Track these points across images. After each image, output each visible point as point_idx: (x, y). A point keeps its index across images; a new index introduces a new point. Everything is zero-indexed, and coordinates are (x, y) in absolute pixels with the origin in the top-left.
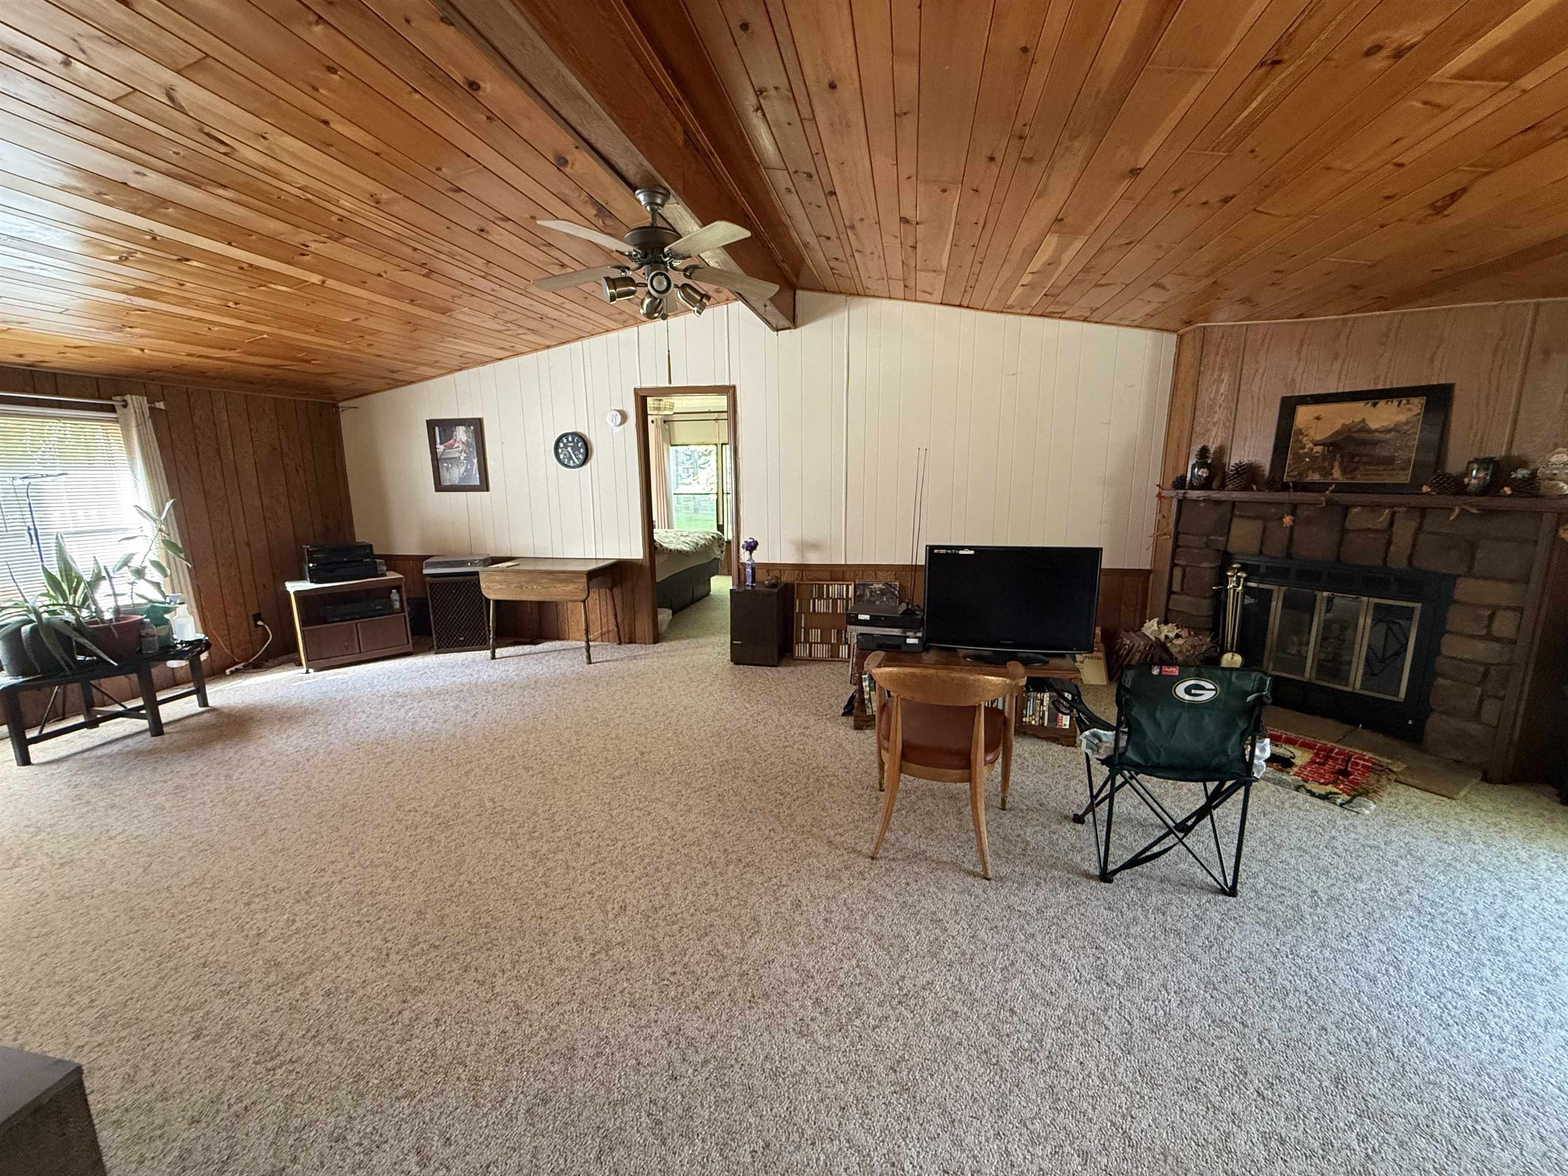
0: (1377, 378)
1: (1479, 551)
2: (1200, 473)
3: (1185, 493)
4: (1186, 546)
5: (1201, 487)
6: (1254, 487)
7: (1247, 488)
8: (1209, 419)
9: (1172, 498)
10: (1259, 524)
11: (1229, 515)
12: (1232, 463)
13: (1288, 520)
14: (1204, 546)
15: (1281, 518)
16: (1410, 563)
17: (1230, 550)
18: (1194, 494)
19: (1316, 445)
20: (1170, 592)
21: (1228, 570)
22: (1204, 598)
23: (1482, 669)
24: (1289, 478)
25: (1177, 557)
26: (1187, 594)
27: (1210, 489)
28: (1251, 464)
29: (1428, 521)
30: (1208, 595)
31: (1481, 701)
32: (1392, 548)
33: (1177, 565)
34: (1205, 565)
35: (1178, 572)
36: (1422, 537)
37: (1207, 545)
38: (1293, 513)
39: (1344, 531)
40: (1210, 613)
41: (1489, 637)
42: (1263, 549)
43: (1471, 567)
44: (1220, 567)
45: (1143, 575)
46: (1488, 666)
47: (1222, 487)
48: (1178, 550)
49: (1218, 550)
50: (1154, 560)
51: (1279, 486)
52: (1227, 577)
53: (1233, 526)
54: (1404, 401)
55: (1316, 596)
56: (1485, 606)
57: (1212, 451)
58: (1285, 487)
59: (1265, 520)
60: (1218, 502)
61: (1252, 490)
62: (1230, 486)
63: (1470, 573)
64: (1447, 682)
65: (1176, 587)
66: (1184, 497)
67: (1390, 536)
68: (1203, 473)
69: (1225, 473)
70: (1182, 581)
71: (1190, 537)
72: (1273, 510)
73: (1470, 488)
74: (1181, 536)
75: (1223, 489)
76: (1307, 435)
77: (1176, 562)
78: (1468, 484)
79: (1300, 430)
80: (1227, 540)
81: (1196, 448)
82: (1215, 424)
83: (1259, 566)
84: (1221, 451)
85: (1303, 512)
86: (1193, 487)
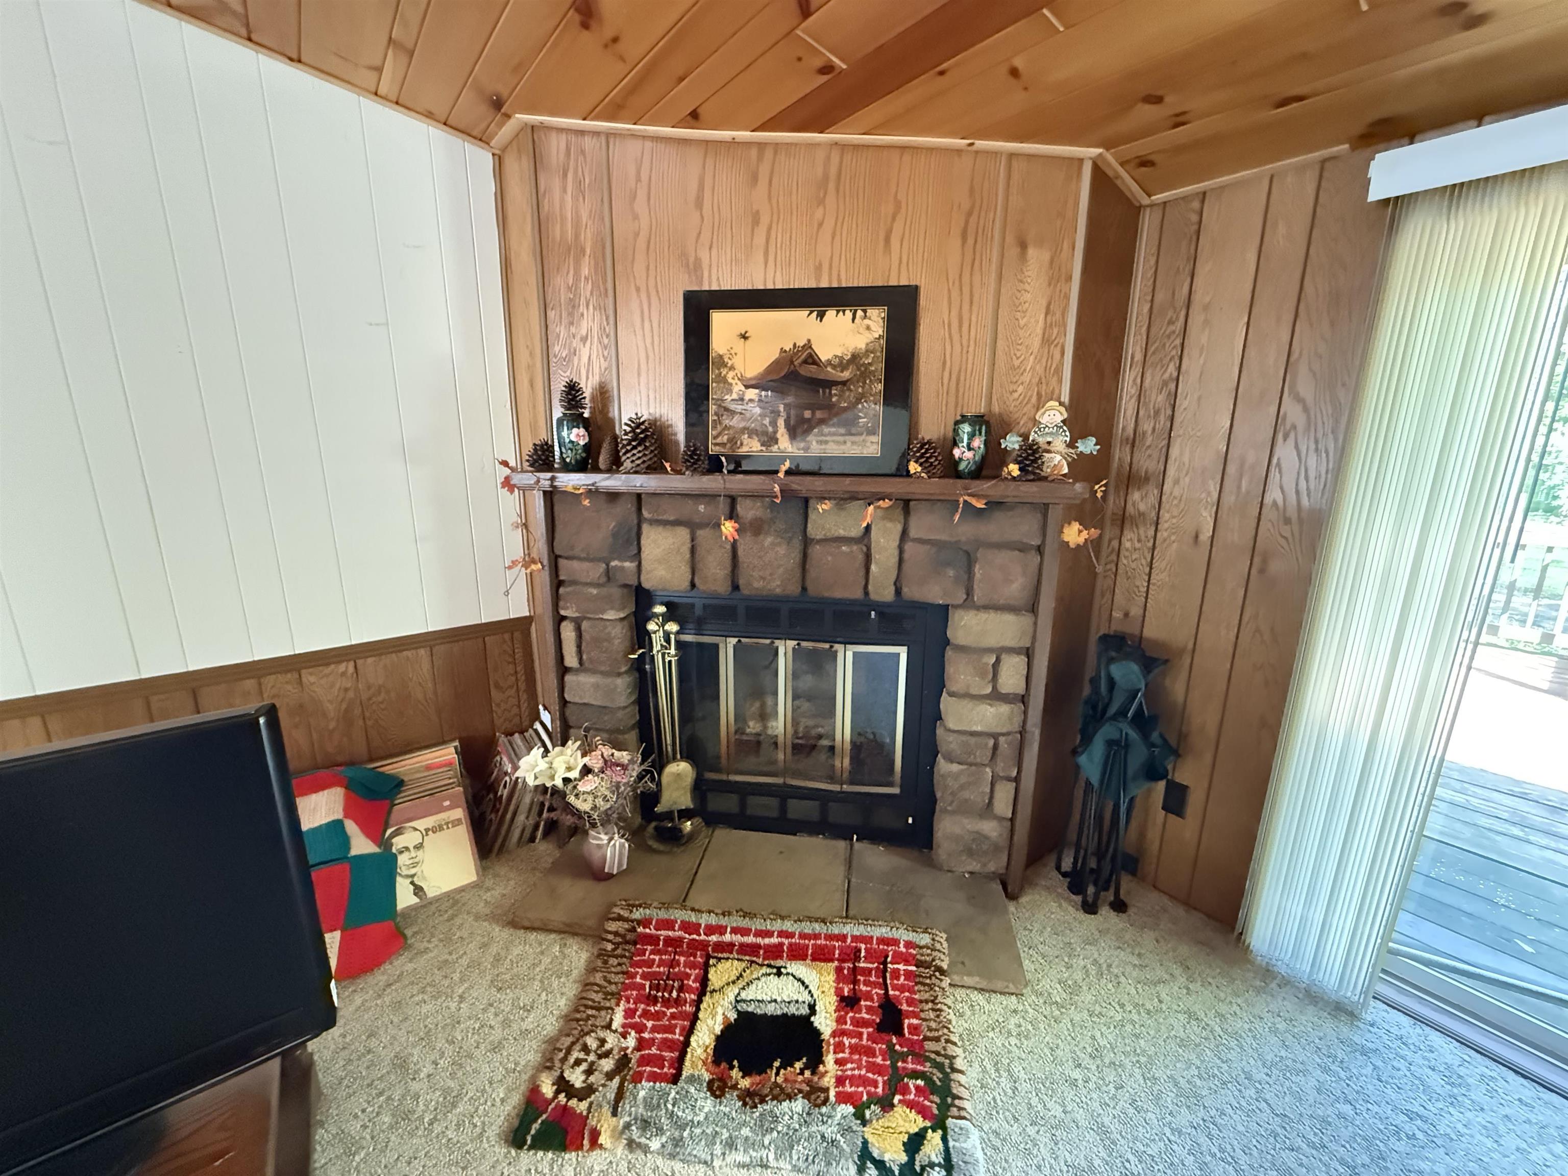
0: (819, 268)
1: (977, 566)
2: (573, 438)
3: (553, 479)
4: (574, 583)
5: (582, 466)
6: (667, 465)
7: (655, 468)
8: (573, 330)
9: (531, 488)
10: (683, 534)
11: (634, 518)
12: (625, 420)
13: (728, 528)
14: (603, 580)
15: (718, 525)
16: (898, 592)
17: (646, 585)
18: (570, 481)
19: (747, 387)
20: (563, 670)
21: (648, 619)
22: (619, 675)
23: (991, 742)
24: (717, 448)
25: (561, 604)
26: (594, 672)
27: (596, 469)
28: (655, 421)
29: (913, 521)
30: (623, 669)
31: (993, 785)
32: (873, 567)
33: (564, 618)
34: (611, 615)
35: (568, 633)
36: (908, 546)
37: (609, 574)
38: (732, 515)
39: (807, 542)
40: (633, 698)
41: (996, 696)
42: (696, 580)
43: (969, 592)
44: (635, 613)
45: (520, 626)
46: (995, 736)
47: (615, 465)
48: (562, 590)
49: (626, 586)
50: (532, 599)
51: (706, 465)
52: (648, 634)
53: (643, 542)
54: (860, 313)
55: (777, 649)
56: (990, 650)
57: (587, 393)
58: (714, 466)
59: (692, 526)
60: (613, 496)
61: (663, 470)
62: (628, 465)
63: (969, 603)
64: (955, 767)
65: (571, 660)
66: (555, 487)
67: (869, 548)
68: (578, 436)
69: (615, 438)
70: (579, 646)
71: (575, 564)
72: (702, 508)
73: (962, 466)
74: (562, 562)
75: (618, 472)
76: (732, 368)
77: (563, 613)
78: (961, 459)
79: (721, 357)
80: (639, 566)
81: (558, 386)
82: (584, 340)
83: (693, 606)
84: (603, 395)
85: (748, 510)
86: (567, 468)
